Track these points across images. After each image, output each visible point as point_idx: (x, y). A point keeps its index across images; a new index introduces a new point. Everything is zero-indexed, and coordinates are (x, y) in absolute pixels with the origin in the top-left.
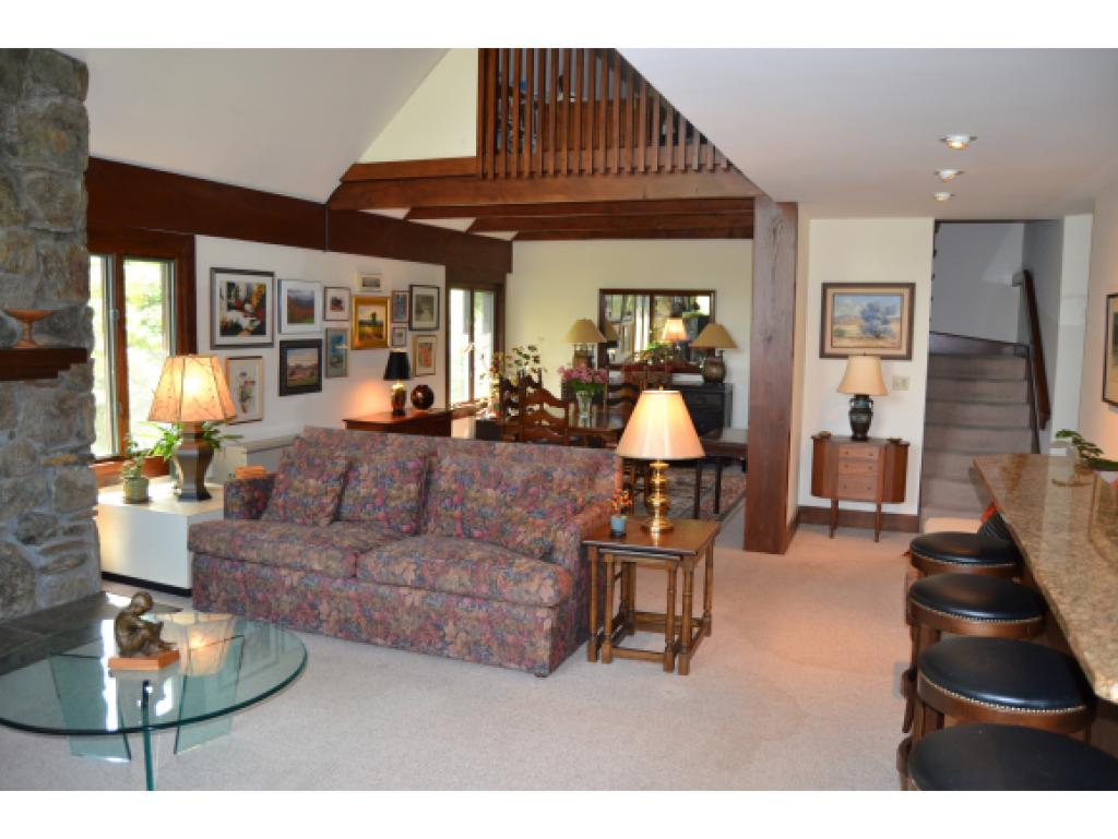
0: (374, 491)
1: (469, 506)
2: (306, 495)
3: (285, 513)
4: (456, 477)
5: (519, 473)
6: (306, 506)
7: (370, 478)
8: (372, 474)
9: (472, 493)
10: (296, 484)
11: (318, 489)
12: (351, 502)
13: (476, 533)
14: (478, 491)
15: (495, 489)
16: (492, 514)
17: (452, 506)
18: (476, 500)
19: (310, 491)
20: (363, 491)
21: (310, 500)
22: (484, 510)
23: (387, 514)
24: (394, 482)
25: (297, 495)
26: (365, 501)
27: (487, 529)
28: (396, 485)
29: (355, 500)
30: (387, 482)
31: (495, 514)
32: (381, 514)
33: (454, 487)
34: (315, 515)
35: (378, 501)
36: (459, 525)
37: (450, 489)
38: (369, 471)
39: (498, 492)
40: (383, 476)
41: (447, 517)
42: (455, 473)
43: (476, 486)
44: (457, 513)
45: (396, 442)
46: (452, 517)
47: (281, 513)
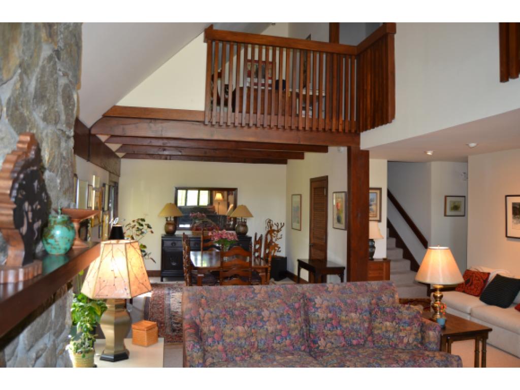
0: (279, 327)
1: (345, 326)
2: (239, 339)
3: (227, 355)
4: (329, 309)
5: (364, 301)
6: (241, 346)
7: (272, 319)
8: (273, 315)
9: (344, 318)
10: (228, 331)
11: (246, 332)
12: (263, 337)
13: (354, 342)
14: (347, 315)
15: (356, 312)
16: (360, 329)
17: (333, 328)
18: (346, 322)
19: (241, 335)
20: (271, 329)
21: (243, 342)
22: (355, 327)
23: (292, 341)
24: (291, 319)
25: (232, 339)
26: (274, 335)
27: (360, 338)
28: (292, 320)
29: (266, 335)
30: (286, 319)
31: (362, 328)
32: (288, 342)
33: (330, 315)
34: (249, 352)
35: (283, 333)
36: (342, 339)
37: (327, 317)
38: (270, 314)
39: (358, 314)
40: (282, 315)
41: (332, 335)
42: (327, 307)
43: (344, 313)
44: (339, 332)
45: (262, 291)
46: (336, 335)
47: (224, 355)
